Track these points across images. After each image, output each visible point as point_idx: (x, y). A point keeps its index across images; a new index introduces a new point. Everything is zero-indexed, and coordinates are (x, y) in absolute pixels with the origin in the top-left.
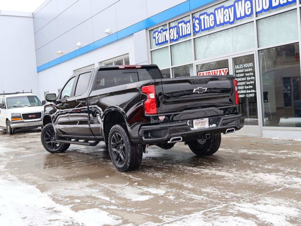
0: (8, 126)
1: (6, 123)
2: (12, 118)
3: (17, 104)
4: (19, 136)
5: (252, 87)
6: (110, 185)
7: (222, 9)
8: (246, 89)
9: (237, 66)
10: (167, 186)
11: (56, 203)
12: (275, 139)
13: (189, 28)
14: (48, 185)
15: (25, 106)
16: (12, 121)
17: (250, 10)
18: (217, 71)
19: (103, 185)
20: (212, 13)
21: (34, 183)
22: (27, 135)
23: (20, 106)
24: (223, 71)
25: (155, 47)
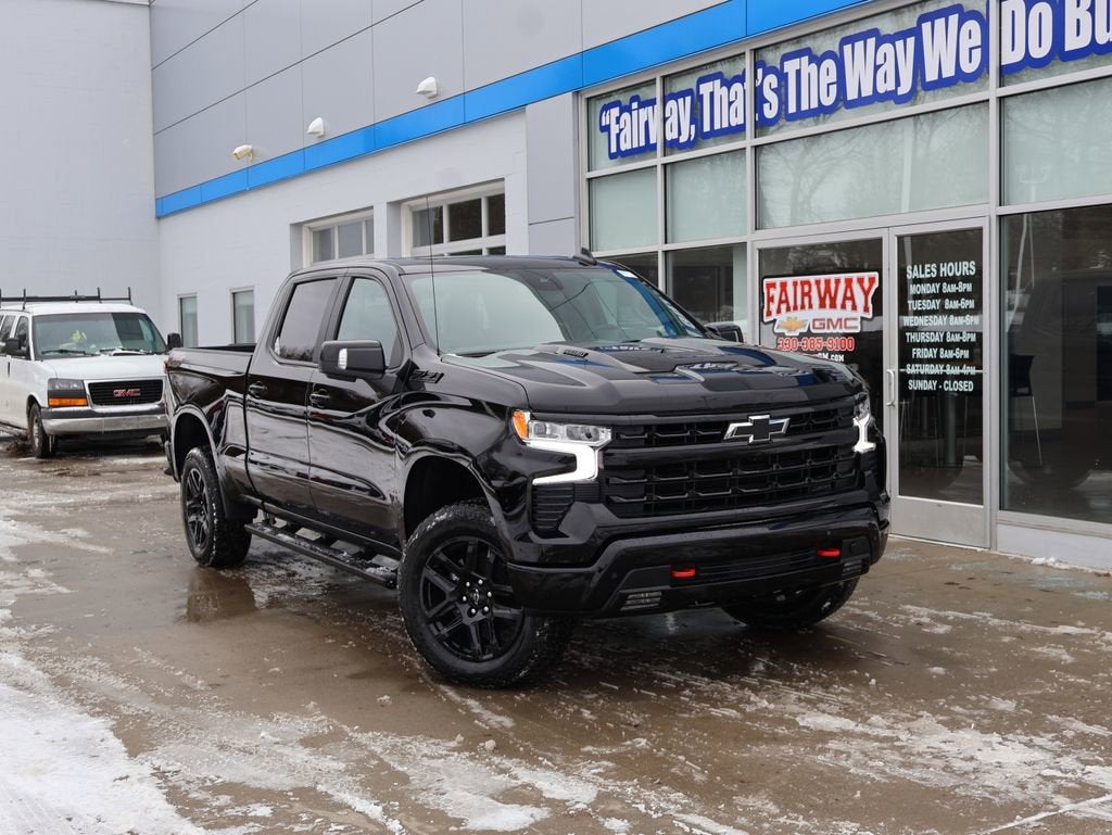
0: (35, 427)
1: (29, 413)
2: (52, 395)
3: (72, 341)
4: (75, 466)
5: (966, 354)
6: (390, 740)
7: (871, 42)
8: (946, 361)
9: (916, 267)
10: (605, 763)
11: (177, 815)
12: (1042, 565)
13: (739, 104)
14: (157, 724)
15: (101, 351)
16: (51, 406)
17: (977, 54)
18: (837, 282)
19: (363, 738)
20: (829, 55)
21: (105, 707)
22: (104, 466)
23: (84, 352)
24: (861, 281)
25: (606, 167)
